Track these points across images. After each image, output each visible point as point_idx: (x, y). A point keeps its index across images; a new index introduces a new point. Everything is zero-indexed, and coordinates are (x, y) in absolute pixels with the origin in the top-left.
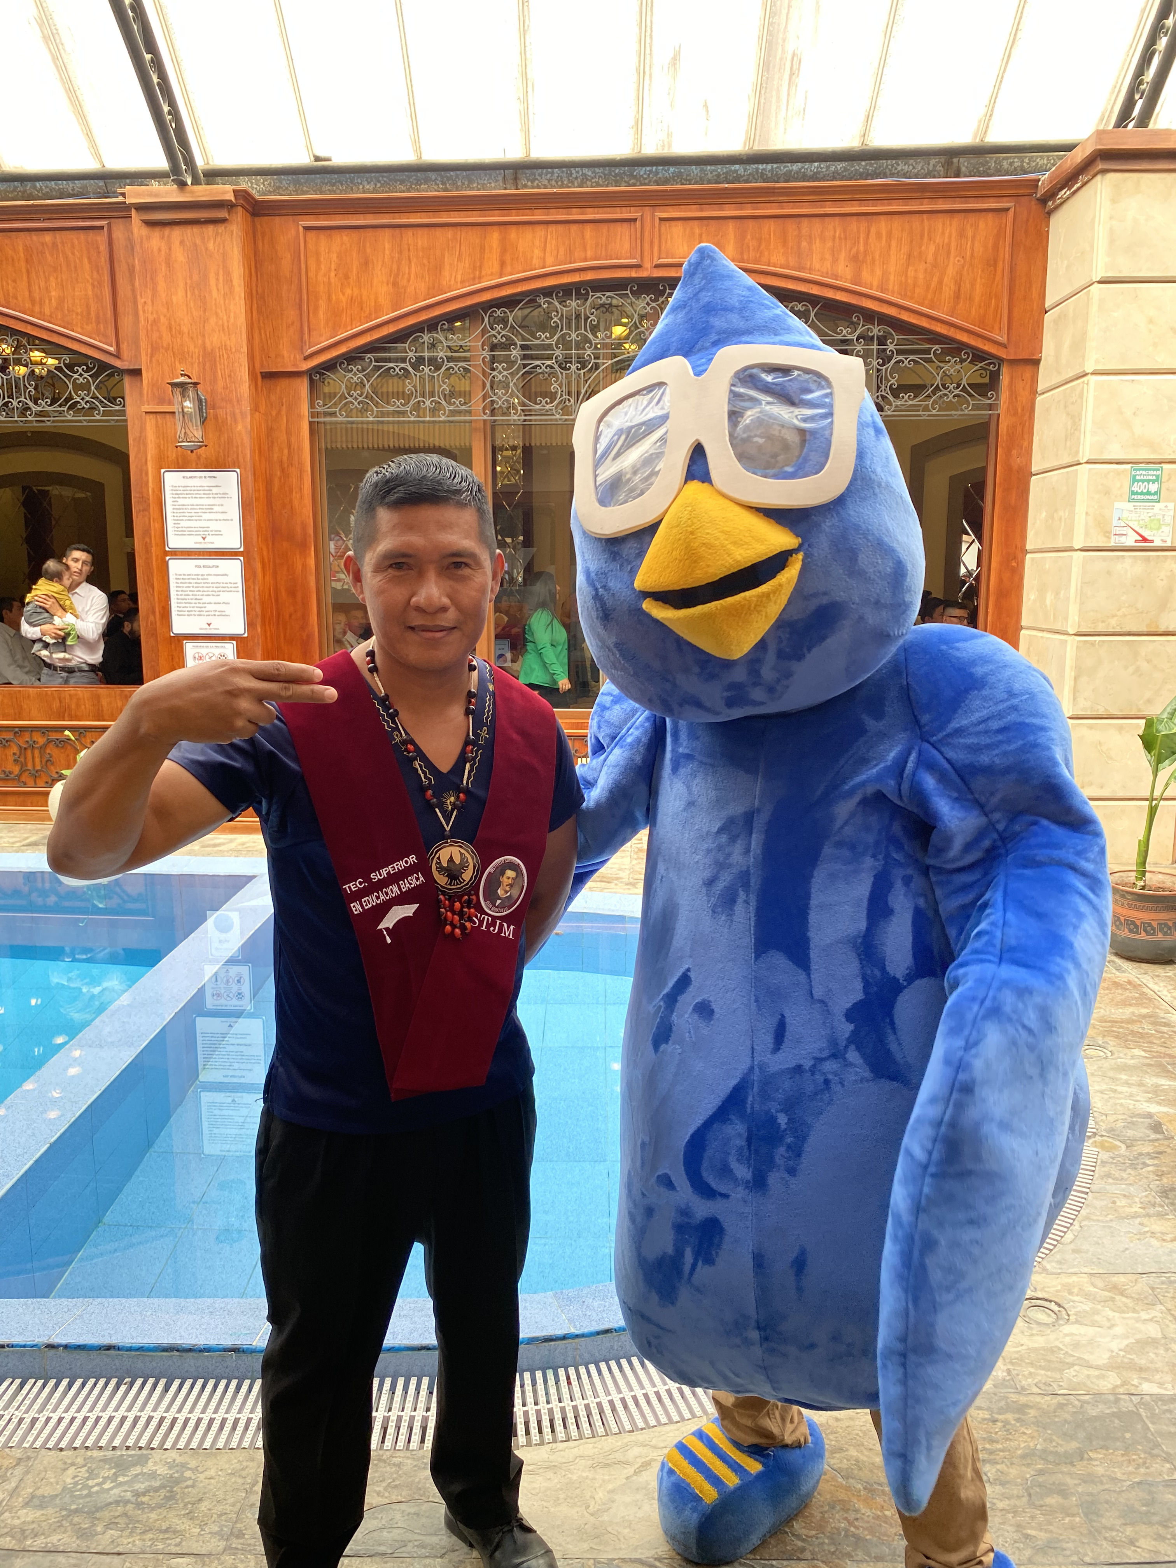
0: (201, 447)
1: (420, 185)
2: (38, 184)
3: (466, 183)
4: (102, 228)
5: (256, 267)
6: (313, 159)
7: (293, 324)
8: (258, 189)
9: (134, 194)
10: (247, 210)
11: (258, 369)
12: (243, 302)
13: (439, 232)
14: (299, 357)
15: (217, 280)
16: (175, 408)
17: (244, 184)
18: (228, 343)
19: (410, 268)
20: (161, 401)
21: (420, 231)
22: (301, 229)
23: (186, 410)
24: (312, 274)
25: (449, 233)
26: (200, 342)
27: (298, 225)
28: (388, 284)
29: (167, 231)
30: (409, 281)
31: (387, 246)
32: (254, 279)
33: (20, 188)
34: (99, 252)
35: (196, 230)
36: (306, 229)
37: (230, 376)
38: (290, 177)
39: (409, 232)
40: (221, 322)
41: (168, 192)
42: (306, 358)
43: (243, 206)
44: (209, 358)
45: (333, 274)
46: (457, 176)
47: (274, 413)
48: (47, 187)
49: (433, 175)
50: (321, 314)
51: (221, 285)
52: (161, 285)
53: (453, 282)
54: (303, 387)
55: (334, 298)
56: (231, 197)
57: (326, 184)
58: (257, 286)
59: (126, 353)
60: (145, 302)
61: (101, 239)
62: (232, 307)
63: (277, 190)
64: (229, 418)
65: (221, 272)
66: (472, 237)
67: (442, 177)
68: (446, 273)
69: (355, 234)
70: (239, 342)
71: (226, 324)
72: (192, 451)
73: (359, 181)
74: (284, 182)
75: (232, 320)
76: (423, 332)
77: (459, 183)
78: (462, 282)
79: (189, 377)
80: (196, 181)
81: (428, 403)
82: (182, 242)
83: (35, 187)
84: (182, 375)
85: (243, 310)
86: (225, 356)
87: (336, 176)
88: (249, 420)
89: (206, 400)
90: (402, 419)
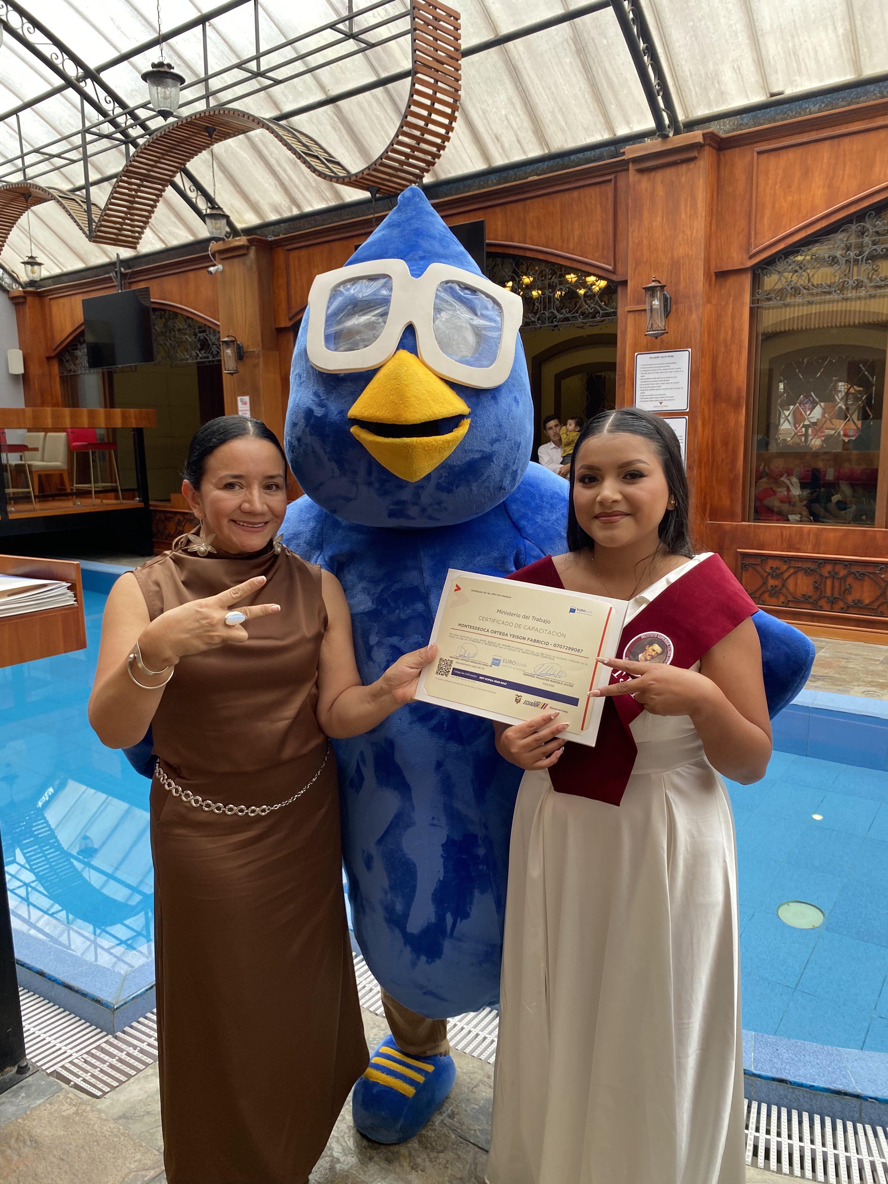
0: (663, 334)
1: (860, 98)
2: (573, 157)
4: (610, 180)
5: (718, 190)
6: (769, 95)
7: (742, 231)
8: (722, 129)
9: (631, 151)
10: (713, 147)
11: (713, 269)
12: (703, 219)
13: (873, 135)
14: (746, 257)
15: (686, 205)
16: (647, 307)
17: (714, 127)
18: (690, 253)
19: (844, 171)
20: (641, 302)
21: (855, 138)
22: (755, 154)
23: (654, 307)
24: (761, 189)
26: (670, 255)
27: (754, 150)
28: (823, 187)
29: (653, 174)
30: (842, 181)
31: (825, 155)
32: (715, 199)
33: (561, 163)
34: (608, 199)
35: (673, 170)
36: (759, 153)
37: (689, 278)
38: (750, 114)
39: (846, 140)
40: (686, 237)
41: (653, 145)
42: (751, 257)
43: (709, 145)
44: (676, 265)
45: (778, 186)
47: (723, 303)
48: (578, 158)
49: (871, 88)
50: (766, 221)
51: (688, 209)
52: (646, 215)
53: (882, 177)
54: (747, 280)
55: (777, 206)
56: (700, 139)
57: (779, 114)
58: (717, 205)
59: (620, 269)
60: (634, 230)
61: (610, 188)
62: (695, 225)
63: (739, 127)
64: (686, 310)
65: (689, 199)
67: (880, 87)
68: (877, 170)
69: (799, 151)
70: (698, 252)
71: (689, 238)
72: (656, 338)
73: (807, 106)
74: (745, 120)
75: (694, 235)
76: (852, 223)
79: (659, 282)
80: (677, 132)
81: (851, 282)
82: (662, 182)
83: (570, 159)
84: (653, 281)
85: (703, 226)
86: (687, 263)
87: (787, 106)
88: (701, 310)
89: (670, 298)
90: (828, 297)
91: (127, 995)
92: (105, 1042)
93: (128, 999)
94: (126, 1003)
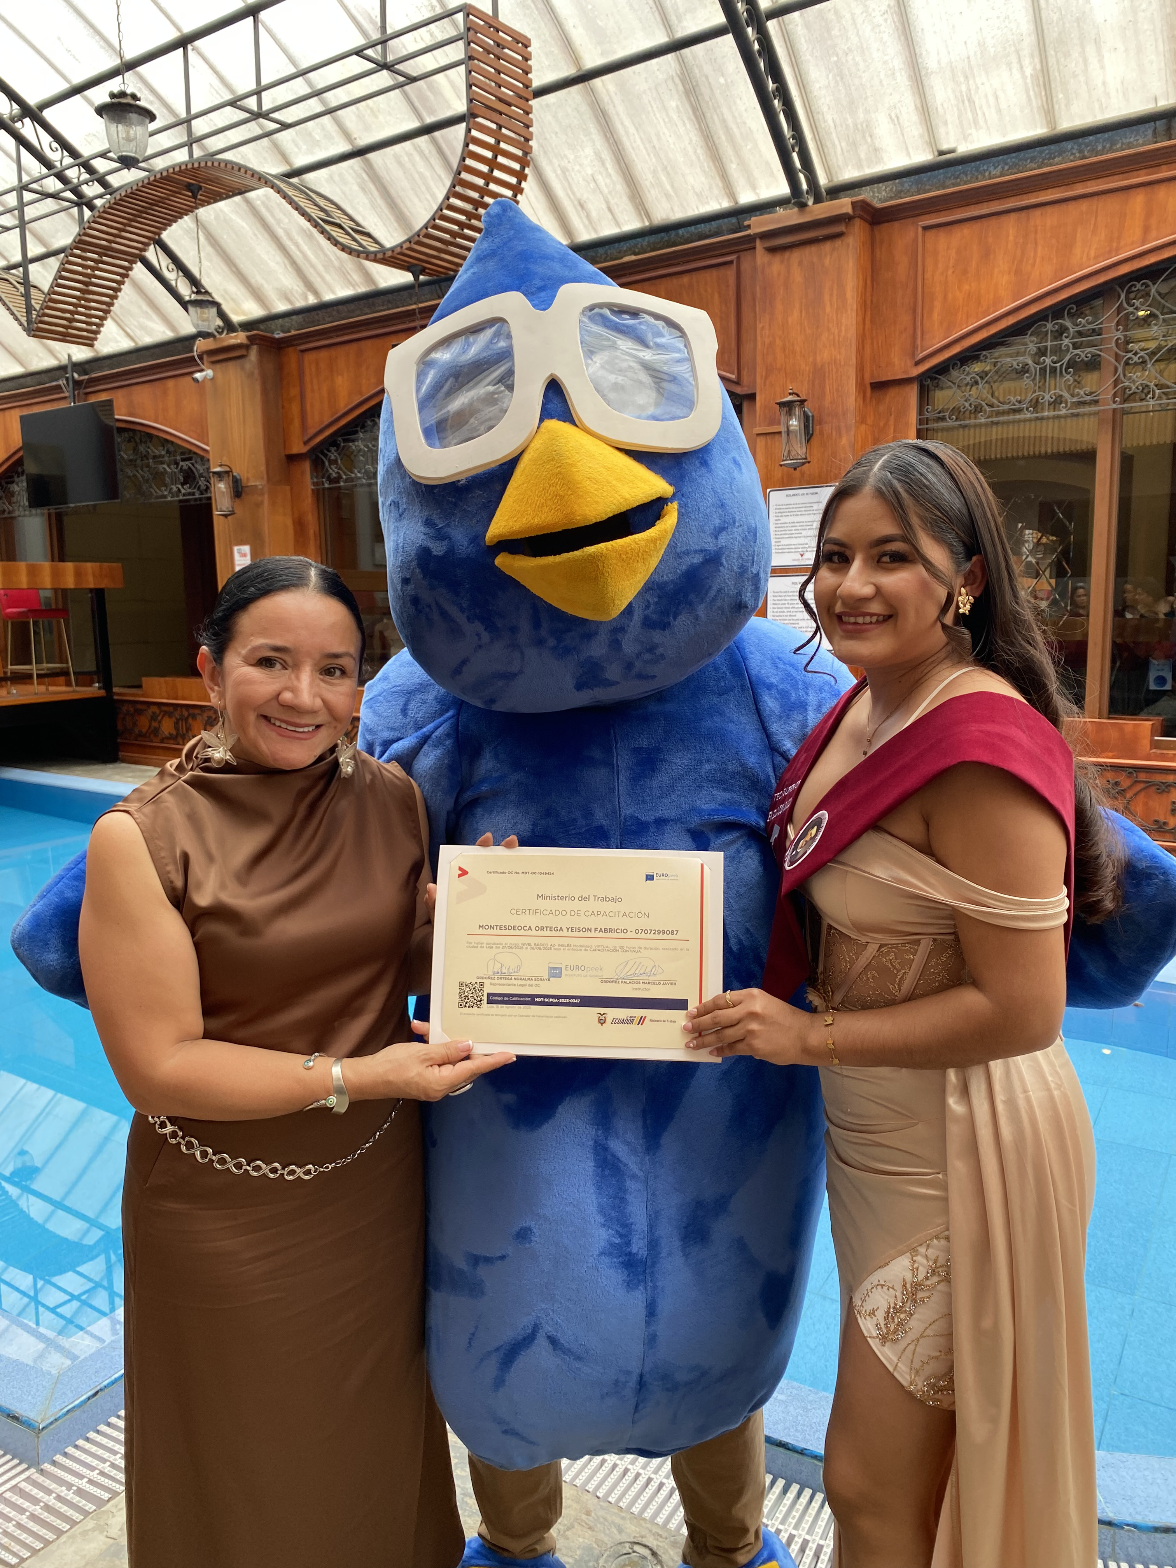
0: (804, 464)
1: (1053, 158)
2: (681, 232)
3: (1108, 146)
4: (731, 262)
5: (872, 276)
6: (936, 153)
7: (906, 329)
8: (877, 197)
9: (758, 224)
10: (865, 220)
11: (868, 380)
12: (854, 314)
13: (1071, 206)
14: (910, 363)
15: (831, 295)
16: (783, 429)
17: (865, 194)
18: (838, 357)
19: (1035, 252)
20: (773, 422)
21: (1049, 209)
22: (920, 230)
23: (791, 428)
24: (928, 275)
25: (1084, 206)
26: (811, 359)
27: (918, 225)
28: (1009, 273)
29: (787, 254)
30: (1033, 265)
31: (1011, 232)
32: (869, 288)
33: (666, 238)
34: (728, 286)
35: (813, 249)
36: (926, 228)
37: (837, 390)
38: (912, 178)
39: (1038, 212)
40: (831, 337)
41: (788, 216)
42: (917, 364)
43: (861, 218)
44: (819, 374)
45: (950, 272)
46: (1097, 141)
47: (882, 424)
48: (690, 232)
49: (1068, 145)
50: (936, 316)
51: (835, 300)
52: (779, 307)
53: (1084, 259)
54: (912, 394)
55: (950, 296)
56: (849, 210)
57: (951, 177)
58: (872, 296)
59: (745, 379)
60: (763, 327)
61: (730, 273)
62: (843, 321)
63: (898, 194)
64: (834, 433)
65: (835, 287)
66: (1112, 204)
67: (1080, 145)
68: (1077, 251)
69: (976, 226)
70: (848, 357)
71: (837, 337)
72: (795, 469)
73: (985, 167)
74: (906, 185)
75: (843, 333)
76: (1047, 321)
77: (1100, 148)
78: (1096, 257)
79: (798, 395)
80: (818, 200)
81: (1047, 397)
82: (800, 263)
83: (677, 235)
84: (790, 394)
85: (854, 322)
86: (834, 370)
87: (960, 167)
88: (853, 433)
89: (813, 416)
90: (1017, 416)
91: (59, 1408)
92: (26, 1480)
93: (60, 1414)
94: (56, 1420)
